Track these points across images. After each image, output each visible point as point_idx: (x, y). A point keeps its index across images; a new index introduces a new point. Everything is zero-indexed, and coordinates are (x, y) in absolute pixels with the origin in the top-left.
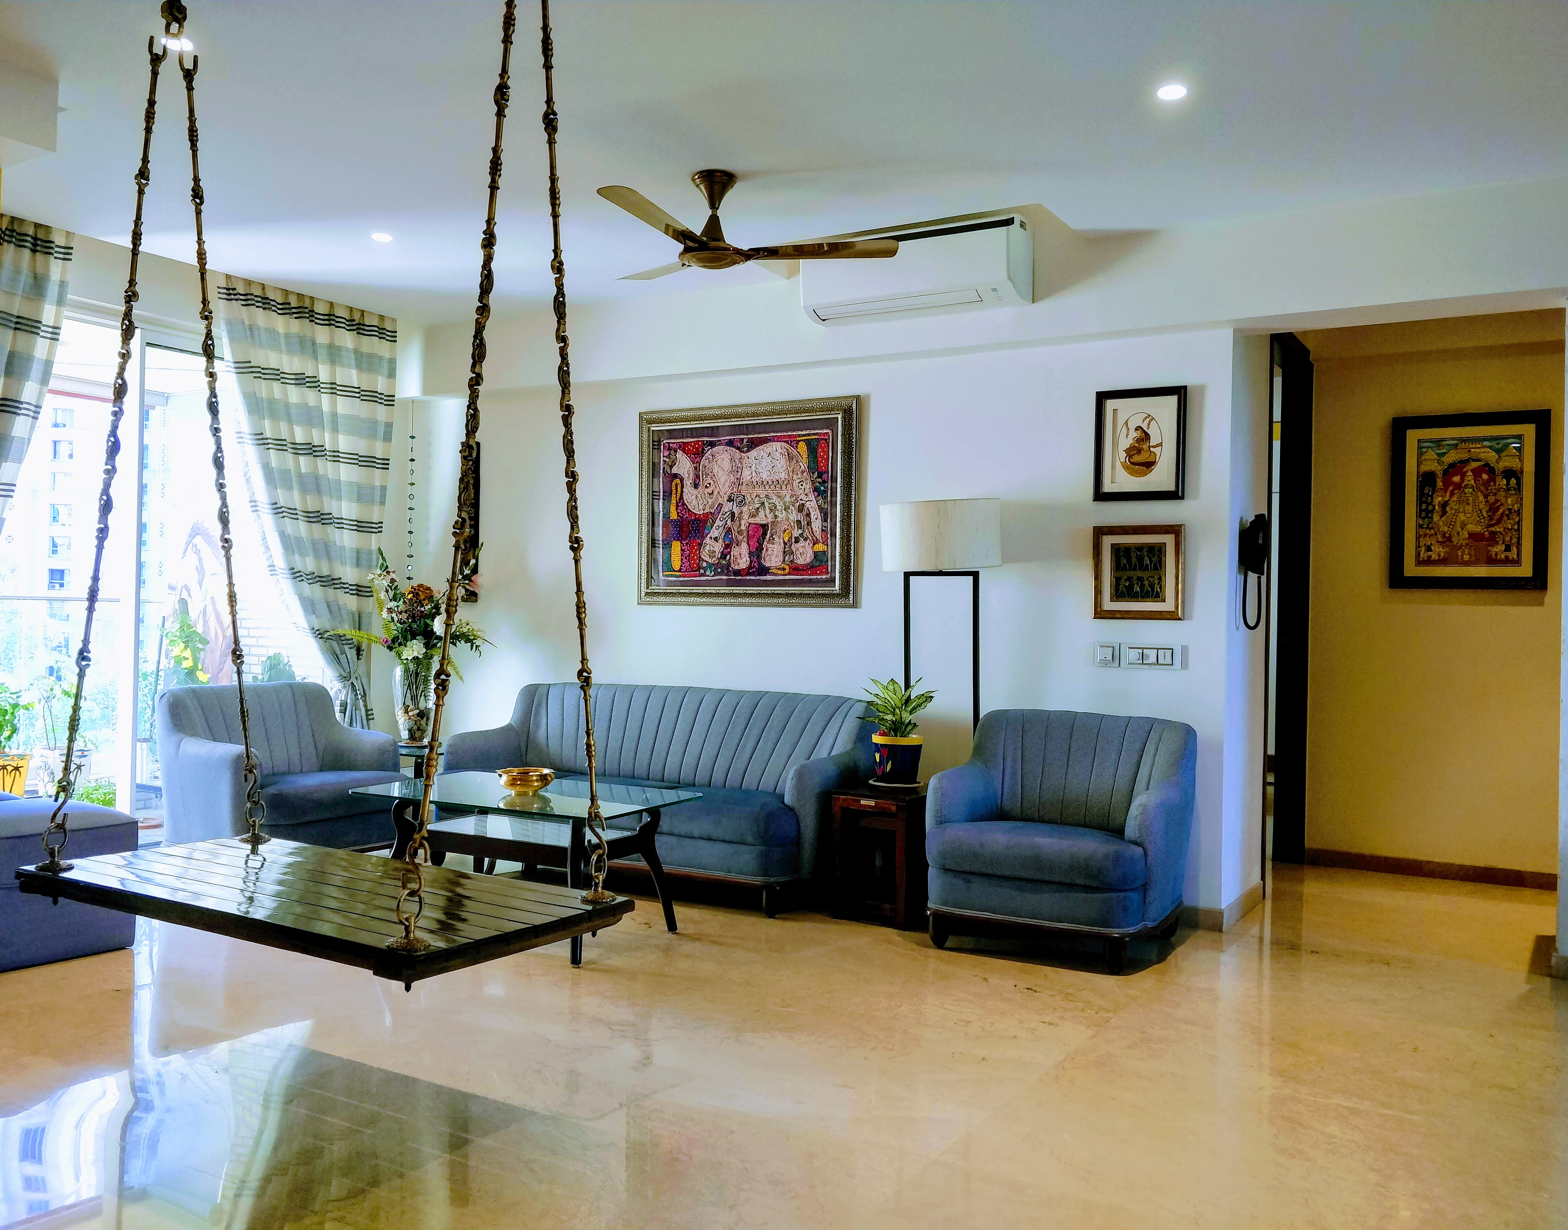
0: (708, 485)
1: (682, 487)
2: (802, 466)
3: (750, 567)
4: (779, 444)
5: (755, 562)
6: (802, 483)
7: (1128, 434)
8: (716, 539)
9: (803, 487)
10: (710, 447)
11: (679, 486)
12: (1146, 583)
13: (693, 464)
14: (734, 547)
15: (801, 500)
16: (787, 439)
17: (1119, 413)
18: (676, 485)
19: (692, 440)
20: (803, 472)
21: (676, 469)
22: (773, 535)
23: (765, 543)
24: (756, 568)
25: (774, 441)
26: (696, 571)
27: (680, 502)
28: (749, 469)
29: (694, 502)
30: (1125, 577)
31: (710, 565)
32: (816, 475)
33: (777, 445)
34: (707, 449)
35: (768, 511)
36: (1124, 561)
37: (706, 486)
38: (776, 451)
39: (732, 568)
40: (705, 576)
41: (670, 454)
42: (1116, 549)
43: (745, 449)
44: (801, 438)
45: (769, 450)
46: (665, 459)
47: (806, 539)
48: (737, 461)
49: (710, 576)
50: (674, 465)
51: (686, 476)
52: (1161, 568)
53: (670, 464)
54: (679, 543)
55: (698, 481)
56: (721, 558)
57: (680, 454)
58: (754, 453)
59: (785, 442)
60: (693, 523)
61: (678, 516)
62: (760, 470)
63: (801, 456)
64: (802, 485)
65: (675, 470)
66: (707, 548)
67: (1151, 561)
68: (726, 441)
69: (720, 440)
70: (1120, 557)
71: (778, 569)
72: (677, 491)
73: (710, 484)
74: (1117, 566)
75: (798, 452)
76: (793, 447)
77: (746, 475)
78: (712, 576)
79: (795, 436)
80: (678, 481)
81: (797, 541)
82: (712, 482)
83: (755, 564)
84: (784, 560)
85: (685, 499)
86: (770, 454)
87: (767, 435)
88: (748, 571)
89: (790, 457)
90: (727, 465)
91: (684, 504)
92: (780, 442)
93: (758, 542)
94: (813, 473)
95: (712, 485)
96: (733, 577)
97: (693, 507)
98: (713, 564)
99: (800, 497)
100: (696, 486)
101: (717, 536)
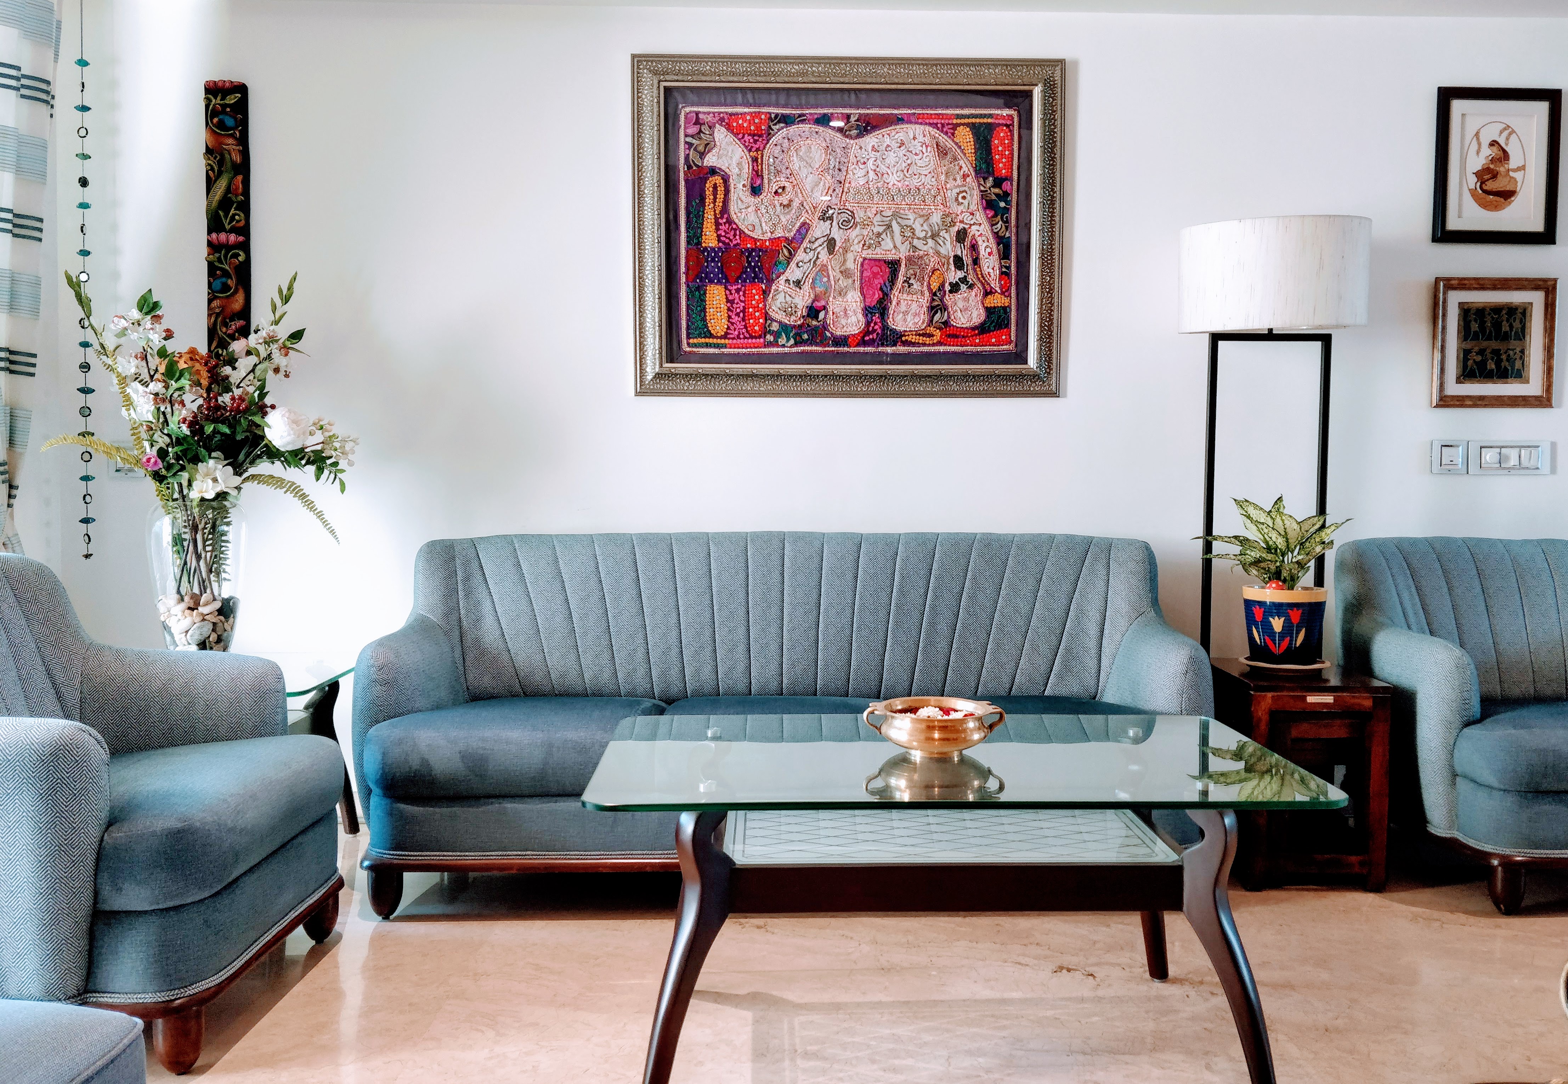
0: (780, 191)
1: (727, 192)
2: (964, 166)
3: (866, 332)
4: (919, 129)
5: (876, 324)
6: (964, 194)
7: (1478, 153)
8: (798, 283)
9: (966, 202)
10: (782, 125)
11: (721, 190)
12: (1504, 357)
13: (750, 151)
14: (834, 298)
15: (962, 222)
16: (935, 121)
17: (1468, 119)
18: (715, 187)
19: (746, 110)
20: (965, 176)
21: (715, 158)
22: (910, 279)
23: (895, 292)
24: (878, 334)
25: (910, 122)
26: (760, 337)
27: (722, 218)
28: (862, 166)
29: (752, 218)
30: (1476, 349)
31: (784, 327)
32: (990, 181)
33: (918, 130)
34: (777, 127)
35: (898, 238)
36: (1475, 326)
37: (776, 193)
38: (914, 138)
39: (832, 334)
40: (778, 346)
41: (700, 131)
42: (1466, 311)
43: (854, 132)
44: (963, 121)
45: (901, 136)
46: (689, 139)
47: (971, 287)
48: (838, 151)
49: (787, 346)
50: (709, 152)
51: (733, 172)
52: (1524, 338)
53: (701, 148)
54: (721, 288)
55: (759, 182)
56: (808, 315)
57: (721, 134)
58: (870, 140)
59: (930, 124)
60: (750, 255)
61: (719, 241)
62: (883, 168)
63: (962, 151)
64: (964, 198)
65: (710, 160)
66: (781, 298)
67: (1511, 327)
68: (816, 116)
69: (804, 115)
70: (1470, 321)
71: (920, 335)
72: (715, 199)
73: (784, 188)
74: (1465, 332)
75: (956, 144)
76: (946, 133)
77: (857, 177)
78: (790, 347)
79: (950, 117)
80: (718, 180)
81: (955, 288)
82: (787, 184)
83: (876, 327)
84: (931, 321)
85: (732, 213)
86: (902, 144)
87: (896, 112)
88: (863, 339)
89: (942, 152)
90: (818, 156)
91: (730, 221)
92: (921, 124)
93: (881, 289)
94: (985, 179)
95: (788, 189)
96: (833, 349)
97: (751, 228)
98: (794, 326)
99: (960, 218)
100: (756, 191)
101: (800, 278)
